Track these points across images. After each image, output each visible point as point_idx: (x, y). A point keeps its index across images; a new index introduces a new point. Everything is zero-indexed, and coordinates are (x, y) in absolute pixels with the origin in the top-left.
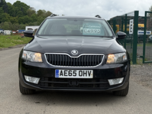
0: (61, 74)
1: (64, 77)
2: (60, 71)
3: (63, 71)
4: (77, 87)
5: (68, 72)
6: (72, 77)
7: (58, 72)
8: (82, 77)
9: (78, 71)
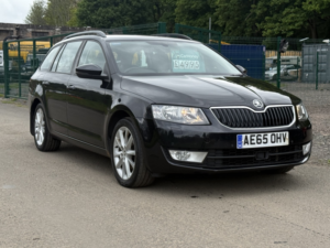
0: (246, 142)
1: (250, 146)
2: (244, 136)
3: (249, 136)
4: (267, 161)
5: (255, 138)
6: (262, 145)
7: (240, 139)
8: (276, 144)
9: (269, 134)
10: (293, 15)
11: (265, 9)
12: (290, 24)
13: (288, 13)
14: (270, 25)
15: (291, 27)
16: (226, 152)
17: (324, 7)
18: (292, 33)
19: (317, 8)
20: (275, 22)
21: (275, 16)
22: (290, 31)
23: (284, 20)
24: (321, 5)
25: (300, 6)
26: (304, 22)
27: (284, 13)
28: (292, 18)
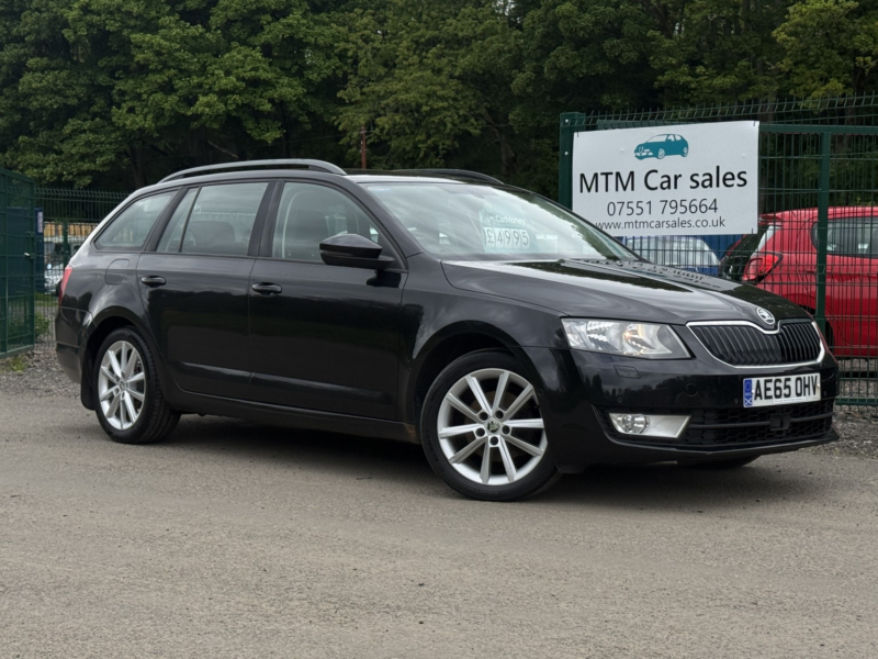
0: (758, 395)
1: (764, 403)
2: (754, 380)
5: (771, 385)
6: (783, 401)
7: (749, 387)
9: (793, 378)
10: (91, 136)
11: (17, 117)
12: (83, 157)
13: (77, 132)
14: (32, 157)
15: (86, 166)
16: (723, 415)
17: (164, 123)
18: (87, 180)
19: (149, 123)
20: (46, 150)
21: (43, 136)
22: (81, 174)
23: (65, 147)
24: (157, 118)
25: (106, 116)
26: (119, 155)
27: (67, 129)
28: (88, 144)
